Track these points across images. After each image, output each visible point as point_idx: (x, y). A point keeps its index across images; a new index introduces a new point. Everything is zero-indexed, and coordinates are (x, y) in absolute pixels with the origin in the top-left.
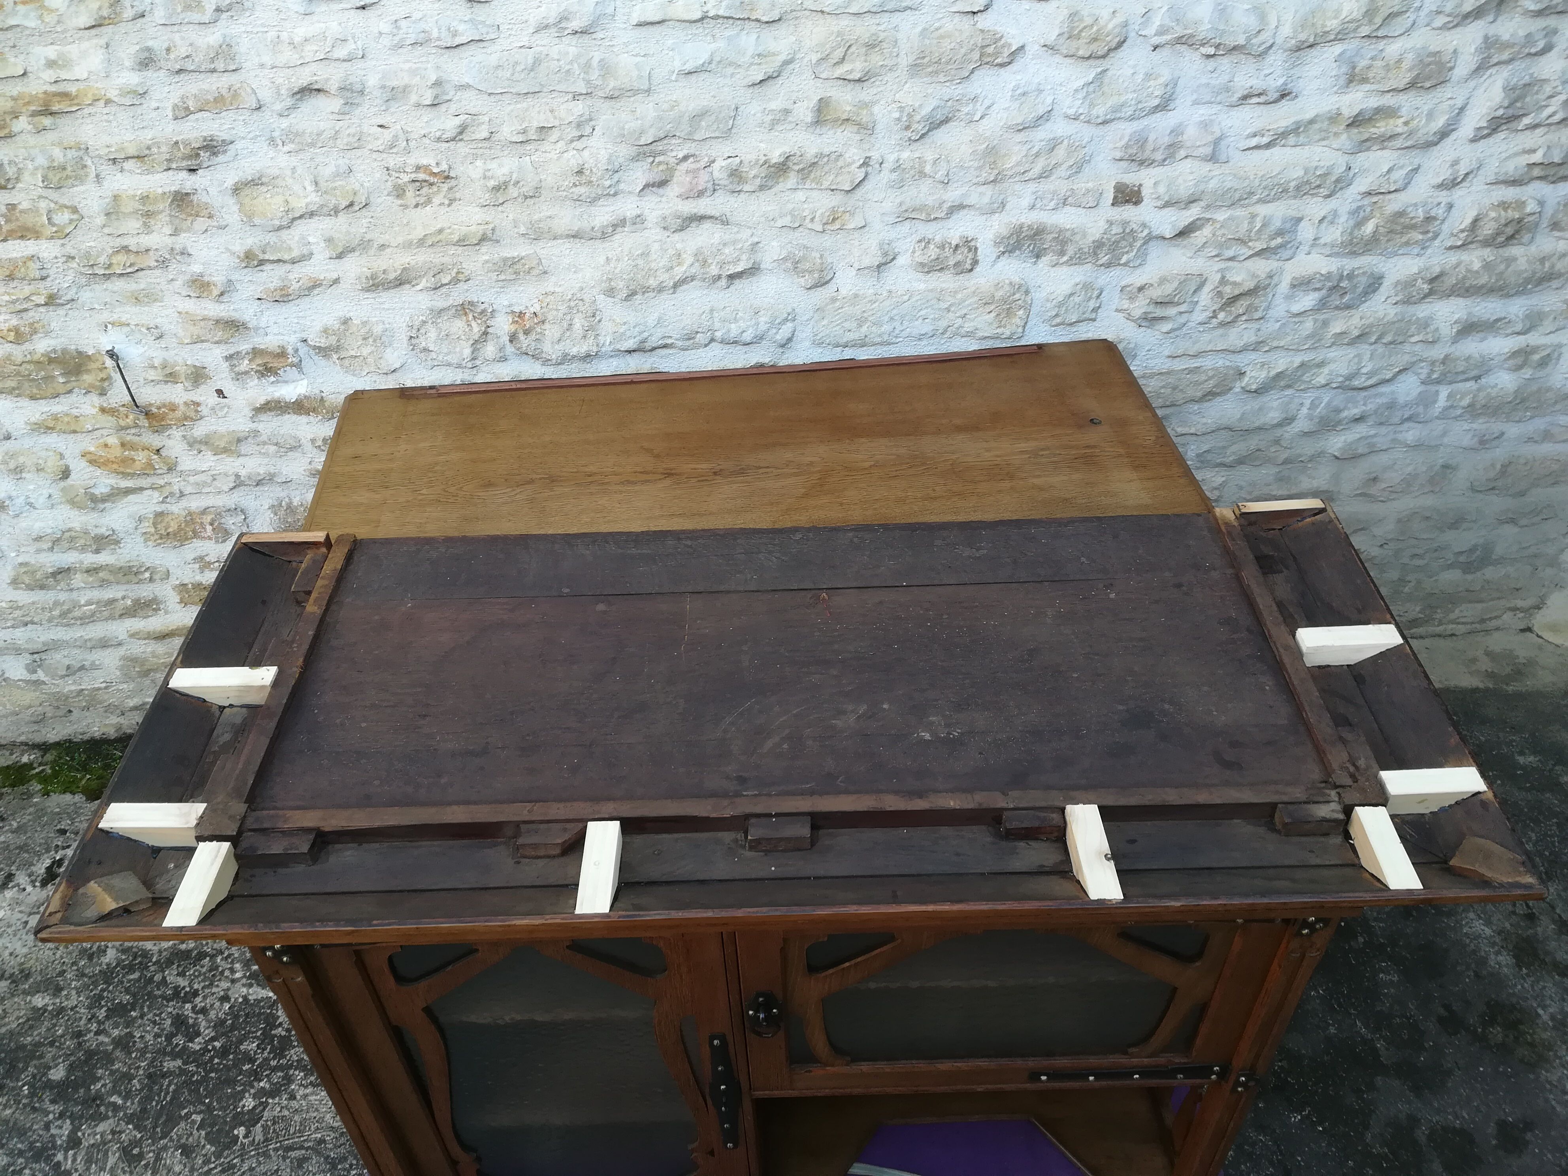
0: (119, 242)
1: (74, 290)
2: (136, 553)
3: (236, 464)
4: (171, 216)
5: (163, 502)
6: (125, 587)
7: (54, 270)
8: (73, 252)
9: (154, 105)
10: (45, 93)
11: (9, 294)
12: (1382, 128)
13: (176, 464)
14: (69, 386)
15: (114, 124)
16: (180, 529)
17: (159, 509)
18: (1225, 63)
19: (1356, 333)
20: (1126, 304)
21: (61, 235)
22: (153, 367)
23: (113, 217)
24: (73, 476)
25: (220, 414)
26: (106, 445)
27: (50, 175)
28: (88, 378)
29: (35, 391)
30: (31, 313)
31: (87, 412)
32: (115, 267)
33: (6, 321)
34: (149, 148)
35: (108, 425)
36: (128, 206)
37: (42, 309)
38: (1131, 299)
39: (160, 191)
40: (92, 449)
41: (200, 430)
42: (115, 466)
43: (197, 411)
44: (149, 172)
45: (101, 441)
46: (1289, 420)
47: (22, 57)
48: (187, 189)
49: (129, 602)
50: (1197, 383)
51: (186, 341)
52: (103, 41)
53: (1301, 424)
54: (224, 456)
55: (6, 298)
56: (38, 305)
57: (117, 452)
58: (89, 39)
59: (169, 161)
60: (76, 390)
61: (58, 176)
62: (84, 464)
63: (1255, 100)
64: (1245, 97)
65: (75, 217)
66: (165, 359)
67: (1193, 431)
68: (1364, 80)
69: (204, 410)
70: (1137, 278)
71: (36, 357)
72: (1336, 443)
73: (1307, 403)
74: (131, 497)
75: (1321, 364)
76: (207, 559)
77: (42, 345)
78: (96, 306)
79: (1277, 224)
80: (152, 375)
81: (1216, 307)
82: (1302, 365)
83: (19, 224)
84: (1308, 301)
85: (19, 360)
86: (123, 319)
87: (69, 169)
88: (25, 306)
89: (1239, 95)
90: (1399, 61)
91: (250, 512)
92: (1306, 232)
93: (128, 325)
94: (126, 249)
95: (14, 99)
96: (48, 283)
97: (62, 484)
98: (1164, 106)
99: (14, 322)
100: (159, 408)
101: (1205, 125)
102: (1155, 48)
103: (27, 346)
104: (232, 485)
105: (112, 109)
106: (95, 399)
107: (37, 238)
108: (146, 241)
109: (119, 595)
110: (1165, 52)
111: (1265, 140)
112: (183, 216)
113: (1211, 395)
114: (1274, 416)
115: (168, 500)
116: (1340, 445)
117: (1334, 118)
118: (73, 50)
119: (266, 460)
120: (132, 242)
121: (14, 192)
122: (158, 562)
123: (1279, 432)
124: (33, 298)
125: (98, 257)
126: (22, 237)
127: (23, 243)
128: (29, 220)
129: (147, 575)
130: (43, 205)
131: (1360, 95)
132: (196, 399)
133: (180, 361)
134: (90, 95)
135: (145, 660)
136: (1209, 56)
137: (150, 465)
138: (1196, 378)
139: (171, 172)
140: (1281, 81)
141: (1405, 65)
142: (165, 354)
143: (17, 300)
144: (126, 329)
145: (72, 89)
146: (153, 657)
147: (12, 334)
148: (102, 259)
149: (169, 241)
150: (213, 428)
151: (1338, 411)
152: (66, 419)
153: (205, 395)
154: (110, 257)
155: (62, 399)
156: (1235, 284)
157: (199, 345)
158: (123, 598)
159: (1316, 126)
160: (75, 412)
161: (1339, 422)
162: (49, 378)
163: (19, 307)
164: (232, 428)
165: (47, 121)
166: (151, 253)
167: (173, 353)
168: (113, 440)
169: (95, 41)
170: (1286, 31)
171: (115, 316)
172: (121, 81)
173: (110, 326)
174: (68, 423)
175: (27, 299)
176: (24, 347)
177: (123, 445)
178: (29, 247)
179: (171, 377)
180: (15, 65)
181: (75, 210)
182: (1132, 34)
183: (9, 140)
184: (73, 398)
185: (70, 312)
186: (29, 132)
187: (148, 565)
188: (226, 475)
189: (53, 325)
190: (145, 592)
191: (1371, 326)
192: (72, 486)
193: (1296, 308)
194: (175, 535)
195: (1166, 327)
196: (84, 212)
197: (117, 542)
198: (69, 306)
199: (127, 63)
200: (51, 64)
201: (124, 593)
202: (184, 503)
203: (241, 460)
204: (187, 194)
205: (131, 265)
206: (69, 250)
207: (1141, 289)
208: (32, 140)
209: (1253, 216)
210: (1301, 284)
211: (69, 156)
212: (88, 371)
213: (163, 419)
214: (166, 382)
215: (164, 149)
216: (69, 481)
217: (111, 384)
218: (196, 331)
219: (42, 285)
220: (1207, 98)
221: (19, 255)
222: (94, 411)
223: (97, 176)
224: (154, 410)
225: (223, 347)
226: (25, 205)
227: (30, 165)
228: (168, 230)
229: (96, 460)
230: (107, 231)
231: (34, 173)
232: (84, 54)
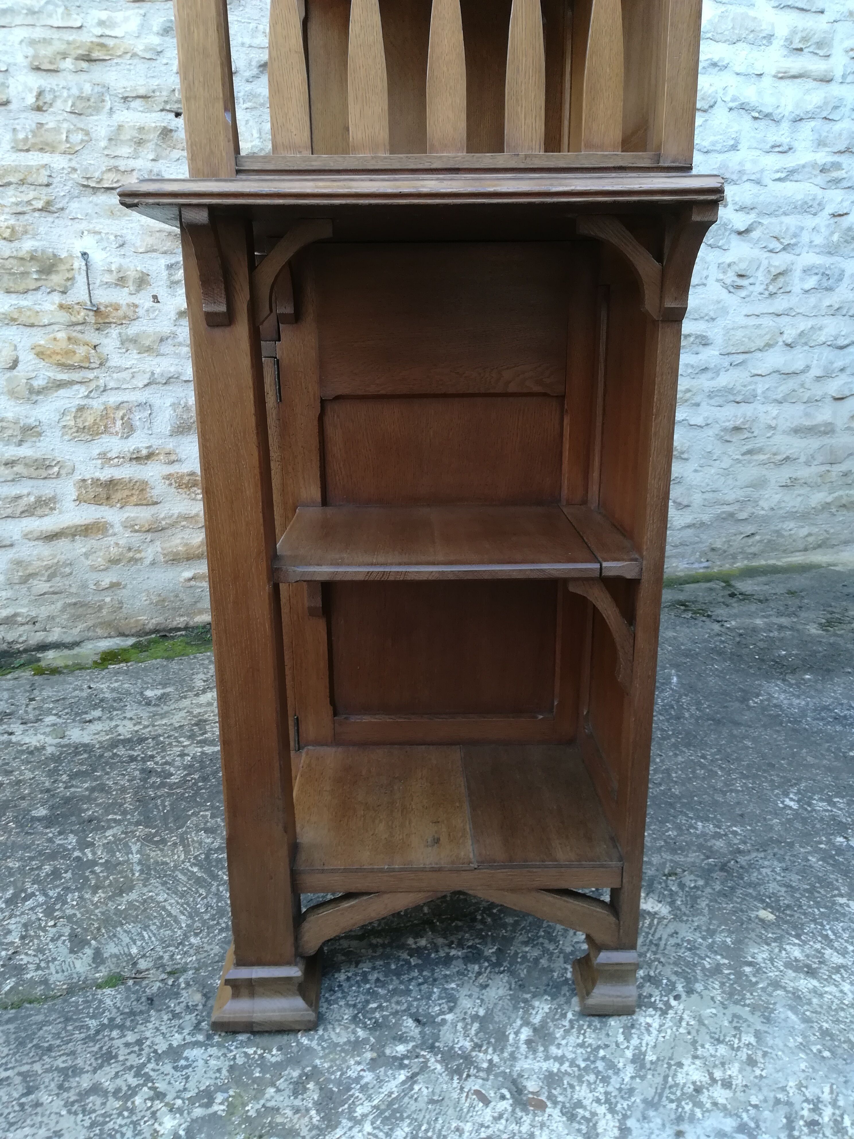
0: (112, 162)
1: (67, 200)
2: (52, 447)
3: (154, 363)
4: (157, 144)
5: (87, 397)
6: (31, 483)
7: (58, 179)
8: (77, 166)
9: (165, 61)
10: (92, 42)
11: (16, 197)
12: (835, 174)
13: (107, 360)
14: (39, 284)
15: (133, 72)
16: (95, 423)
17: (82, 402)
18: (762, 124)
19: (837, 306)
20: (721, 276)
21: (72, 152)
22: (110, 271)
23: (113, 142)
24: (20, 367)
25: (152, 316)
26: (55, 339)
27: (78, 103)
28: (56, 279)
29: (11, 285)
30: (27, 217)
31: (47, 308)
32: (105, 182)
33: (6, 220)
34: (154, 92)
35: (62, 320)
36: (126, 135)
37: (36, 214)
38: (724, 273)
39: (153, 125)
40: (42, 342)
41: (133, 330)
42: (59, 357)
43: (135, 312)
44: (150, 111)
45: (52, 335)
46: (808, 367)
47: (82, 15)
48: (172, 126)
49: (32, 499)
50: (761, 336)
51: (141, 250)
52: (142, 12)
53: (816, 371)
54: (145, 355)
55: (13, 200)
56: (35, 210)
57: (63, 344)
58: (133, 9)
59: (166, 102)
60: (43, 288)
61: (83, 105)
62: (32, 356)
63: (777, 149)
64: (773, 147)
65: (86, 138)
66: (121, 265)
67: (759, 372)
68: (825, 145)
69: (141, 312)
70: (728, 258)
71: (21, 254)
72: (833, 387)
73: (816, 356)
74: (62, 392)
75: (820, 329)
76: (109, 455)
77: (27, 245)
78: (79, 216)
79: (792, 229)
80: (108, 278)
81: (768, 281)
82: (812, 327)
83: (41, 139)
84: (811, 282)
85: (7, 254)
86: (97, 229)
87: (92, 100)
88: (25, 209)
89: (770, 145)
90: (840, 134)
91: (155, 408)
92: (805, 237)
93: (100, 233)
94: (116, 169)
95: (69, 43)
96: (49, 190)
97: (8, 374)
98: (734, 148)
99: (12, 222)
100: (106, 307)
101: (754, 162)
102: (731, 109)
103: (16, 244)
104: (146, 382)
105: (135, 61)
106: (57, 298)
107: (52, 152)
108: (132, 163)
109: (25, 492)
110: (734, 113)
111: (783, 175)
112: (164, 146)
113: (769, 346)
114: (799, 365)
115: (92, 395)
116: (835, 388)
117: (814, 165)
118: (119, 16)
119: (177, 361)
120: (122, 165)
121: (45, 114)
122: (68, 457)
123: (802, 377)
124: (33, 202)
125: (94, 172)
126: (41, 150)
127: (40, 155)
128: (50, 137)
129: (56, 469)
130: (65, 125)
131: (824, 154)
132: (137, 302)
133: (132, 268)
134: (122, 49)
135: (30, 563)
136: (755, 118)
137: (87, 358)
138: (759, 332)
139: (164, 113)
140: (788, 139)
141: (844, 137)
142: (122, 261)
143: (21, 202)
144: (98, 237)
145: (110, 42)
146: (38, 559)
147: (9, 230)
148: (97, 175)
149: (150, 165)
150: (144, 328)
151: (832, 363)
152: (28, 313)
153: (144, 300)
154: (103, 173)
155: (29, 296)
156: (775, 267)
157: (149, 255)
158: (29, 494)
159: (806, 170)
160: (37, 308)
161: (833, 371)
162: (25, 274)
163: (20, 209)
164: (158, 329)
165: (84, 65)
166: (134, 173)
167: (128, 260)
168: (62, 335)
169: (136, 11)
170: (790, 108)
171: (91, 226)
172: (146, 41)
173: (86, 233)
174: (29, 317)
175: (29, 203)
176: (13, 245)
177: (69, 339)
178: (45, 158)
179: (121, 281)
180: (76, 20)
181: (87, 133)
182: (719, 100)
183: (54, 74)
184: (39, 295)
185: (56, 221)
186: (70, 71)
187: (59, 459)
188: (144, 372)
189: (41, 229)
190: (46, 489)
191: (843, 302)
192: (16, 376)
193: (807, 287)
194: (89, 429)
195: (743, 293)
196: (93, 136)
197: (40, 434)
198: (57, 215)
199: (155, 29)
200: (101, 23)
201: (29, 490)
202: (103, 399)
203: (159, 359)
204: (171, 131)
205: (117, 181)
206: (73, 164)
207: (729, 265)
208: (71, 77)
209: (781, 223)
210: (806, 271)
211: (96, 90)
212: (57, 272)
213: (107, 317)
214: (117, 285)
215: (165, 93)
216: (15, 372)
217: (73, 284)
218: (150, 241)
219: (45, 190)
220: (755, 145)
221: (36, 163)
222: (53, 308)
223: (111, 109)
224: (102, 309)
225: (167, 257)
226: (51, 125)
227: (65, 94)
228: (151, 156)
229: (42, 353)
230: (106, 152)
231: (65, 101)
232: (126, 19)
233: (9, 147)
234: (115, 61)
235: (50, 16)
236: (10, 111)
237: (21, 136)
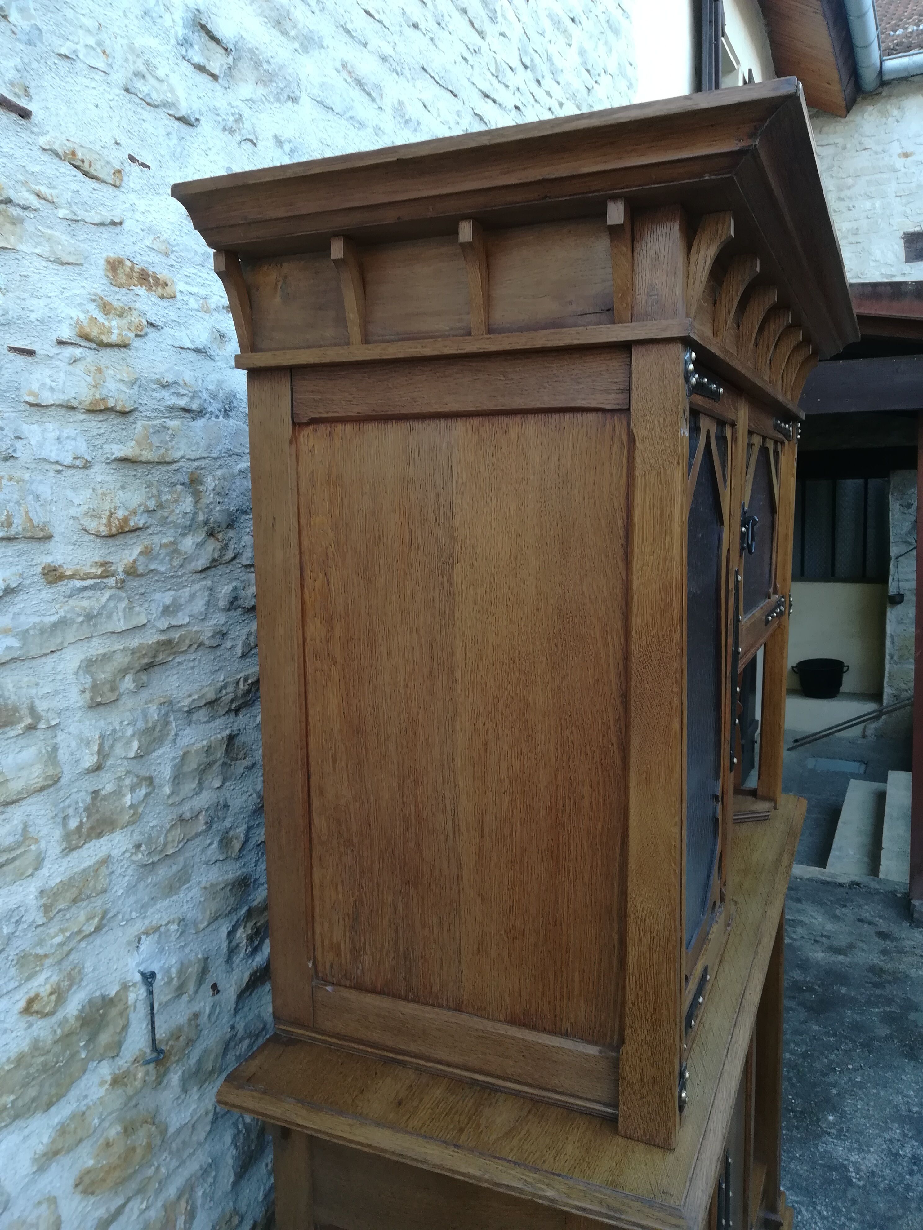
0: (177, 812)
1: (122, 899)
4: (223, 763)
5: (144, 1211)
7: (119, 871)
8: (141, 839)
9: (229, 645)
10: (158, 642)
11: (62, 931)
13: (166, 1129)
14: (85, 1063)
15: (197, 670)
21: (135, 820)
22: (171, 982)
23: (178, 782)
25: (212, 1019)
26: (108, 1145)
27: (144, 740)
28: (105, 1038)
29: (53, 1091)
30: (73, 957)
31: (96, 1097)
32: (169, 846)
33: (51, 978)
34: (220, 691)
35: (114, 1105)
36: (191, 765)
37: (86, 944)
39: (220, 737)
40: (91, 1162)
41: (195, 1056)
42: (114, 1175)
43: (197, 1026)
44: (215, 718)
45: (102, 1141)
47: (146, 606)
48: (235, 730)
51: (202, 926)
52: (209, 583)
55: (60, 939)
56: (84, 938)
57: (119, 1147)
58: (200, 581)
60: (88, 1066)
61: (149, 740)
62: (77, 1199)
65: (149, 790)
66: (181, 964)
69: (202, 1021)
71: (67, 1029)
77: (73, 1005)
78: (134, 915)
80: (168, 994)
83: (98, 816)
85: (49, 1040)
86: (155, 923)
87: (158, 728)
88: (72, 945)
93: (159, 927)
94: (181, 820)
95: (133, 652)
96: (107, 895)
99: (57, 977)
100: (167, 1042)
103: (61, 1013)
105: (201, 653)
106: (106, 1070)
107: (112, 831)
108: (196, 802)
112: (230, 762)
115: (150, 1202)
120: (186, 809)
121: (103, 774)
124: (85, 927)
125: (158, 837)
126: (99, 833)
127: (98, 843)
128: (109, 809)
130: (128, 781)
132: (198, 1009)
133: (193, 959)
134: (188, 642)
137: (147, 1146)
139: (227, 717)
142: (183, 955)
143: (69, 937)
144: (157, 936)
145: (176, 636)
147: (53, 995)
148: (162, 840)
149: (215, 796)
150: (206, 1044)
152: (73, 1124)
153: (204, 1000)
154: (168, 833)
155: (74, 1090)
157: (211, 927)
160: (83, 1106)
162: (71, 1060)
164: (220, 1034)
165: (146, 677)
166: (201, 816)
167: (189, 950)
168: (116, 1131)
169: (203, 583)
171: (148, 923)
172: (212, 623)
174: (73, 1131)
175: (78, 931)
176: (57, 1018)
177: (125, 1130)
178: (104, 846)
179: (181, 988)
180: (140, 615)
181: (151, 781)
183: (115, 705)
184: (84, 1081)
185: (105, 938)
186: (131, 692)
188: (205, 1114)
189: (88, 964)
196: (157, 782)
198: (108, 928)
199: (221, 603)
200: (166, 611)
202: (162, 1196)
203: (217, 1081)
204: (235, 736)
205: (183, 838)
206: (137, 837)
208: (132, 702)
211: (163, 713)
212: (107, 1025)
213: (169, 1058)
214: (175, 998)
215: (230, 689)
217: (126, 1034)
218: (214, 906)
219: (101, 899)
221: (94, 860)
222: (103, 1091)
223: (175, 732)
224: (166, 1046)
225: (230, 918)
226: (109, 788)
227: (130, 731)
228: (217, 783)
229: (93, 1183)
230: (170, 802)
231: (128, 743)
232: (193, 596)
233: (58, 850)
234: (178, 660)
235: (109, 616)
236: (60, 789)
237: (73, 824)
